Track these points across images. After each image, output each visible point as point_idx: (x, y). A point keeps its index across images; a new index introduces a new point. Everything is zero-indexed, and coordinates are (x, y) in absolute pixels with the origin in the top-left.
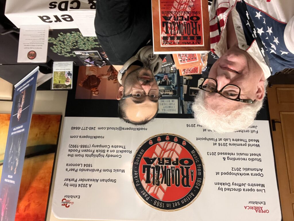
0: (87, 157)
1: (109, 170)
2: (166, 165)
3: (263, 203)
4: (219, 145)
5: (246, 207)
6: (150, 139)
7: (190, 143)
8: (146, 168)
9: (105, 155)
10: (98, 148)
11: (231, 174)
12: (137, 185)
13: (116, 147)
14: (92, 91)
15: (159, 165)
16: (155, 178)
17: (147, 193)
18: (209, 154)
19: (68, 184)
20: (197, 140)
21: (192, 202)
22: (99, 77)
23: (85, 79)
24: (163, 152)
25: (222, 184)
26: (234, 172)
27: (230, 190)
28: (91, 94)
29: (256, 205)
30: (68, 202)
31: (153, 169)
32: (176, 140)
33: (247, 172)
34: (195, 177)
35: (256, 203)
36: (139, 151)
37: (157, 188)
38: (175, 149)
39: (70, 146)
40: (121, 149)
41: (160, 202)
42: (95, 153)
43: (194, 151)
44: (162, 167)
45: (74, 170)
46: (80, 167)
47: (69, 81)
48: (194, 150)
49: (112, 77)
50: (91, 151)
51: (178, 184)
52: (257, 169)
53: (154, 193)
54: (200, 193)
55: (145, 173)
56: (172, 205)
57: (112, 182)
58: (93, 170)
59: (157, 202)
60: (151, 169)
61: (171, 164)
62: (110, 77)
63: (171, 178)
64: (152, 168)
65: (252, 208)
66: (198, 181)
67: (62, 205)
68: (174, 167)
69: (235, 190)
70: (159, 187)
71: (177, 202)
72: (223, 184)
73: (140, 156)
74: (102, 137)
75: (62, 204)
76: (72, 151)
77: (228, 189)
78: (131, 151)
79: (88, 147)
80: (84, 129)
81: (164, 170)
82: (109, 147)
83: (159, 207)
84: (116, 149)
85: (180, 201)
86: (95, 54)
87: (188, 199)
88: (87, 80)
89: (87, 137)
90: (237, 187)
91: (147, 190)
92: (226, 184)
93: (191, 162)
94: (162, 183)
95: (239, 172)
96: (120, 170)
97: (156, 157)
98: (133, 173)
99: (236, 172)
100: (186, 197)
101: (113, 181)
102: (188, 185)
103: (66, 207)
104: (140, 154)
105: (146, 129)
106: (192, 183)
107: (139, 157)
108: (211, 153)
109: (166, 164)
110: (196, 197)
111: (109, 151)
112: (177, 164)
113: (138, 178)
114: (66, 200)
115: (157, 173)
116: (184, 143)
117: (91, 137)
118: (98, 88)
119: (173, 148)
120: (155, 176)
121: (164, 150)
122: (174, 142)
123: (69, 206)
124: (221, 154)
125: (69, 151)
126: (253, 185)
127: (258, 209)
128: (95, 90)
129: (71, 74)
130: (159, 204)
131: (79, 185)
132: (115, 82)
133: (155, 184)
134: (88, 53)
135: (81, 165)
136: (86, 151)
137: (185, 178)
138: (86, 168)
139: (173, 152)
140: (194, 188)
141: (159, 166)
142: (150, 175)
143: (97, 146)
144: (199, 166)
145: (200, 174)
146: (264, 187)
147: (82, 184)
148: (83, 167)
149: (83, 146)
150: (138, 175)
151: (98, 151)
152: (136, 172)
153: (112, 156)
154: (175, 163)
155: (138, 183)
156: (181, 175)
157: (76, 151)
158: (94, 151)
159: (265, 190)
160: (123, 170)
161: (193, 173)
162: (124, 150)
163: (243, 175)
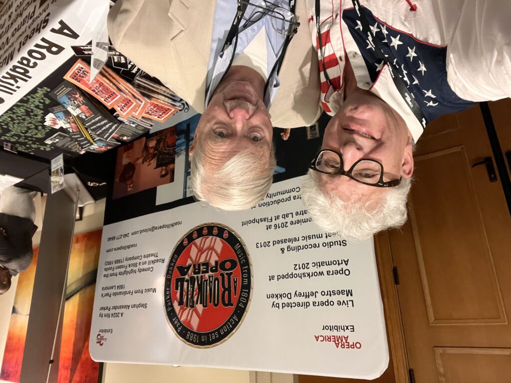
0: (120, 275)
1: (141, 291)
3: (349, 328)
4: (276, 226)
5: (317, 338)
6: (185, 236)
8: (179, 283)
9: (137, 271)
10: (131, 262)
11: (292, 276)
12: (169, 309)
13: (147, 257)
14: (128, 185)
15: (194, 275)
16: (189, 296)
17: (179, 321)
18: (259, 245)
19: (103, 314)
20: (242, 225)
21: (234, 331)
22: (134, 164)
23: (121, 171)
24: (199, 254)
25: (279, 296)
26: (298, 272)
27: (291, 307)
29: (335, 333)
30: (102, 338)
31: (186, 283)
32: (215, 231)
33: (318, 270)
34: (239, 288)
35: (336, 328)
36: (173, 257)
37: (191, 311)
39: (106, 263)
40: (153, 258)
41: (194, 333)
42: (129, 269)
44: (197, 277)
45: (107, 295)
46: (113, 290)
48: (238, 244)
49: (146, 158)
50: (124, 267)
51: (216, 303)
52: (338, 261)
53: (187, 319)
54: (246, 315)
55: (178, 289)
56: (208, 338)
58: (125, 293)
59: (190, 334)
60: (184, 282)
61: (208, 272)
62: (144, 158)
63: (208, 293)
64: (186, 281)
65: (329, 339)
66: (243, 294)
67: (97, 342)
68: (212, 276)
69: (299, 305)
70: (193, 310)
71: (214, 332)
72: (281, 296)
73: (172, 264)
74: (134, 245)
76: (107, 269)
77: (289, 305)
78: (163, 259)
79: (122, 262)
80: (118, 239)
81: (200, 282)
82: (141, 258)
83: (192, 342)
84: (147, 260)
85: (218, 330)
87: (229, 326)
88: (123, 171)
89: (121, 248)
90: (302, 300)
91: (179, 317)
92: (284, 296)
93: (234, 265)
94: (197, 304)
95: (306, 271)
96: (151, 290)
97: (191, 262)
98: (165, 291)
99: (302, 271)
100: (226, 323)
101: (144, 307)
102: (230, 304)
103: (100, 345)
104: (173, 262)
105: (180, 223)
106: (235, 298)
108: (262, 244)
109: (203, 272)
110: (240, 323)
111: (141, 264)
112: (216, 271)
113: (170, 298)
115: (191, 289)
116: (226, 235)
117: (125, 248)
118: (133, 178)
119: (212, 245)
120: (189, 293)
121: (201, 251)
122: (212, 235)
123: (103, 343)
124: (279, 242)
126: (330, 293)
127: (340, 341)
128: (130, 183)
130: (193, 337)
131: (112, 314)
132: (150, 164)
133: (189, 306)
135: (114, 287)
136: (120, 267)
137: (227, 292)
138: (119, 291)
139: (212, 252)
140: (238, 308)
141: (194, 277)
142: (184, 293)
143: (130, 259)
144: (245, 269)
145: (246, 281)
146: (351, 295)
147: (115, 314)
148: (116, 290)
149: (116, 262)
150: (170, 294)
151: (131, 265)
152: (168, 290)
153: (144, 270)
154: (214, 268)
155: (169, 306)
156: (221, 288)
158: (127, 266)
159: (352, 301)
160: (155, 289)
161: (236, 282)
162: (156, 258)
163: (312, 276)
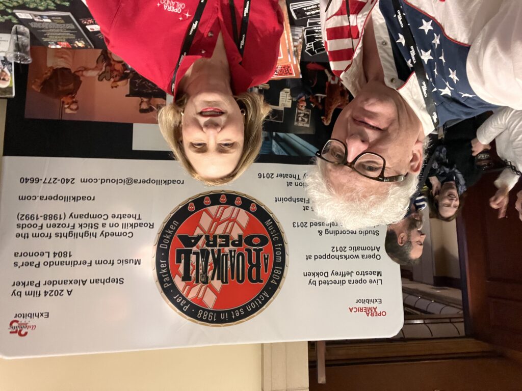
0: (59, 237)
1: (109, 262)
2: (219, 247)
3: (378, 301)
5: (351, 310)
6: (190, 200)
7: (263, 207)
8: (183, 255)
9: (98, 235)
10: (83, 221)
11: (330, 257)
12: (166, 285)
13: (121, 218)
14: (63, 102)
16: (201, 271)
17: (184, 298)
18: (296, 225)
19: (21, 293)
20: (276, 201)
21: (264, 307)
22: (77, 74)
23: (45, 76)
24: (214, 224)
25: (316, 274)
26: (335, 253)
27: (328, 284)
28: (62, 109)
29: (367, 305)
31: (195, 256)
32: (238, 202)
33: (355, 253)
34: (270, 266)
35: (367, 301)
36: (169, 223)
38: (236, 218)
39: (20, 217)
40: (132, 221)
41: (209, 311)
42: (77, 230)
43: (270, 222)
44: (213, 250)
45: (31, 264)
46: (45, 258)
47: (7, 78)
48: (270, 220)
49: (108, 75)
50: (69, 227)
51: (241, 279)
52: (372, 247)
53: (197, 297)
54: (279, 291)
55: (181, 262)
56: (230, 315)
57: (115, 283)
58: (74, 263)
59: (203, 313)
60: (191, 255)
61: (229, 246)
62: (102, 73)
63: (228, 269)
64: (194, 253)
65: (361, 310)
66: (276, 271)
67: (11, 332)
68: (235, 251)
69: (335, 282)
70: (207, 287)
71: (238, 309)
72: (318, 274)
73: (170, 232)
74: (89, 198)
75: (11, 330)
76: (24, 226)
77: (325, 282)
78: (152, 224)
79: (60, 219)
80: (49, 183)
81: (216, 256)
82: (106, 217)
83: (207, 321)
84: (121, 222)
85: (244, 307)
86: (64, 20)
87: (258, 302)
88: (51, 77)
89: (57, 198)
90: (339, 278)
91: (184, 294)
92: (321, 274)
93: (264, 241)
94: (213, 279)
95: (343, 253)
96: (131, 261)
97: (203, 233)
98: (158, 264)
99: (339, 253)
100: (255, 299)
101: (117, 282)
102: (258, 280)
103: (20, 335)
104: (171, 230)
105: (182, 182)
106: (265, 275)
107: (169, 234)
108: (299, 224)
109: (221, 245)
110: (272, 299)
111: (108, 226)
112: (240, 245)
113: (168, 272)
114: (19, 322)
115: (203, 263)
116: (253, 208)
117: (66, 199)
118: (76, 96)
119: (233, 216)
120: (201, 267)
121: (217, 221)
122: (235, 205)
123: (26, 333)
124: (316, 224)
125: (18, 226)
126: (363, 274)
127: (370, 311)
128: (70, 101)
129: (11, 64)
130: (208, 316)
131: (45, 292)
132: (116, 85)
133: (200, 282)
134: (49, 17)
135: (47, 254)
136: (57, 225)
137: (254, 268)
138: (57, 259)
139: (233, 226)
140: (269, 284)
141: (207, 249)
142: (191, 267)
143: (81, 216)
144: (278, 247)
145: (279, 260)
146: (381, 275)
147: (52, 291)
148: (51, 258)
149: (48, 217)
150: (168, 267)
151: (83, 226)
152: (163, 263)
153: (113, 234)
154: (237, 242)
155: (167, 282)
156: (247, 264)
157: (35, 226)
158: (74, 226)
159: (381, 280)
160: (138, 260)
161: (267, 259)
162: (139, 222)
163: (349, 258)
